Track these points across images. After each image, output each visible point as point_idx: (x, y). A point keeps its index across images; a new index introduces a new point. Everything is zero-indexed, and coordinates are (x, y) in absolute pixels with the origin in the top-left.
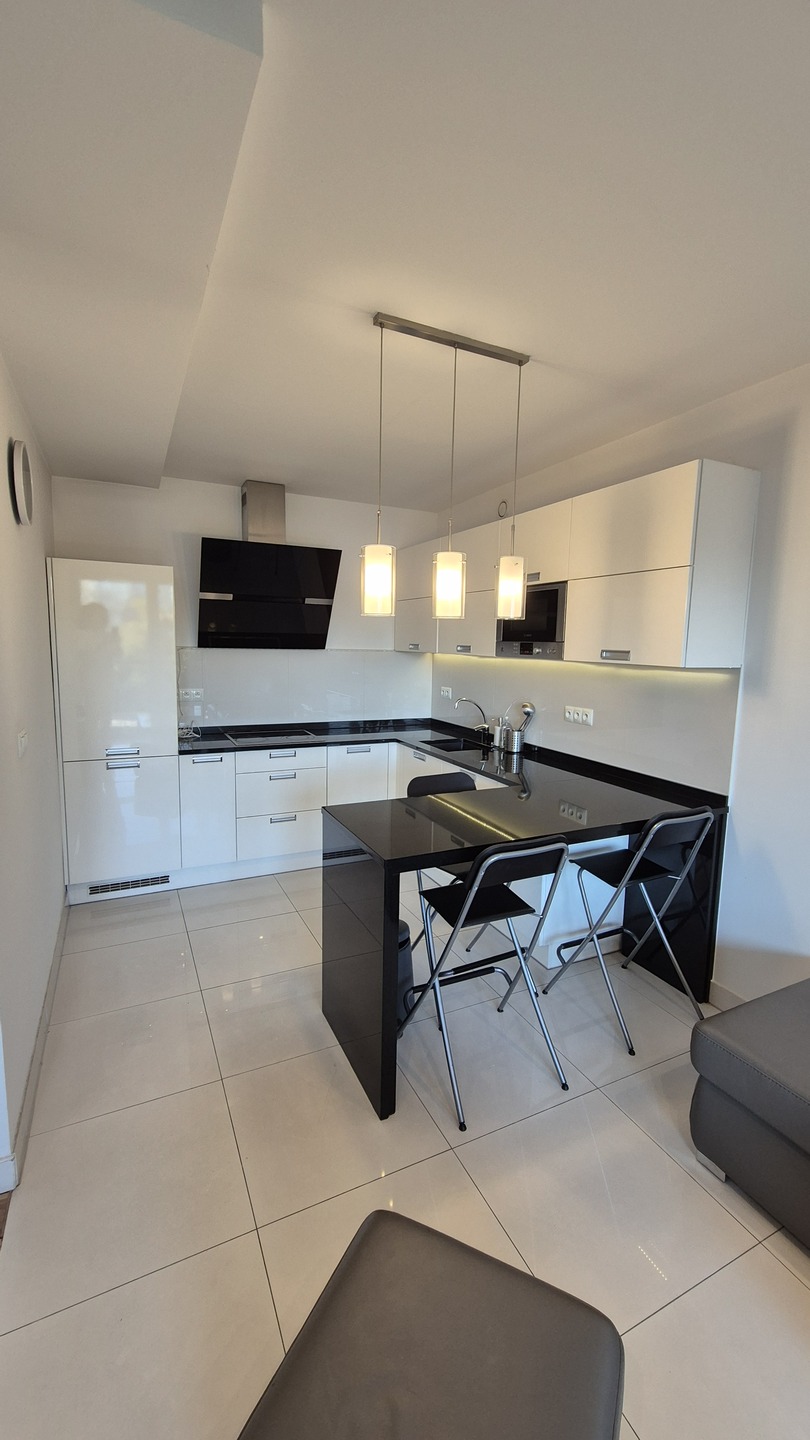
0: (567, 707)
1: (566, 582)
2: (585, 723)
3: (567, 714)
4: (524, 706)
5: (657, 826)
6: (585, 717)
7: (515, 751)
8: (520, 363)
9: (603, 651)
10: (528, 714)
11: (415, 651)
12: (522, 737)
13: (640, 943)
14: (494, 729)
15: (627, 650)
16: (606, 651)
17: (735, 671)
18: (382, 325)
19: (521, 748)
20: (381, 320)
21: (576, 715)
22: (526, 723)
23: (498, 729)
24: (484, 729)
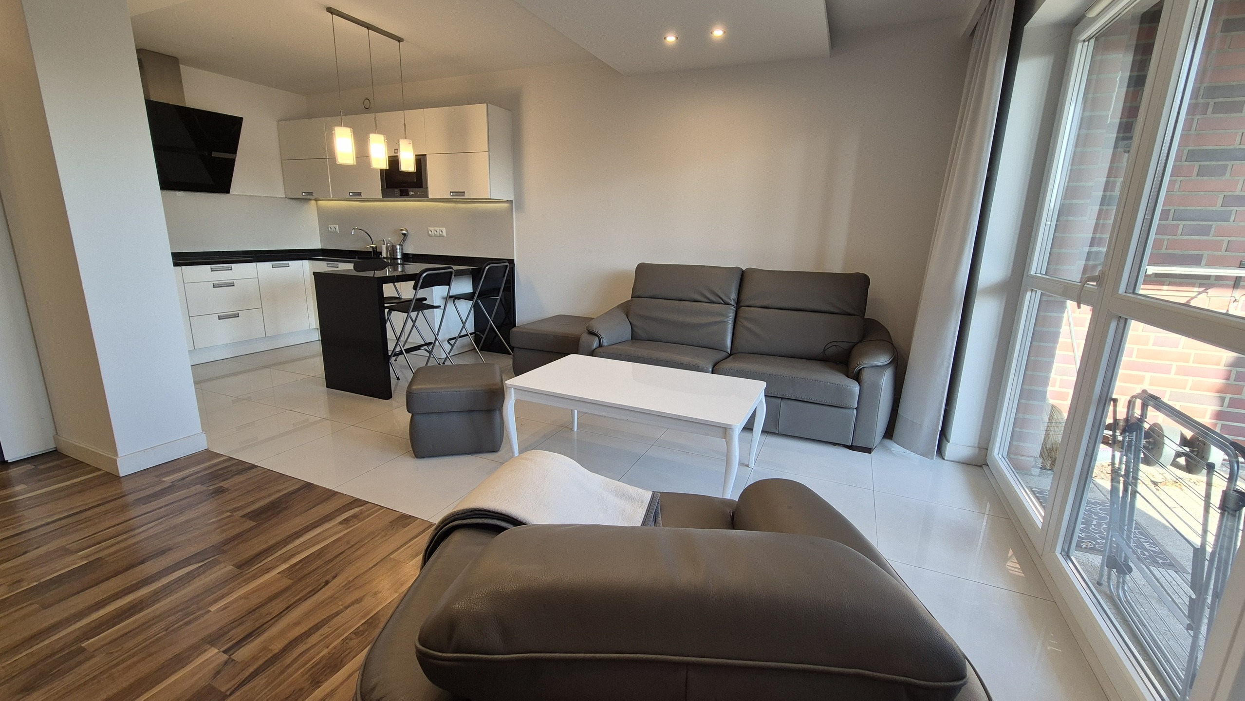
0: (429, 228)
1: (426, 155)
2: (441, 236)
3: (430, 233)
4: (401, 230)
5: (487, 268)
6: (441, 233)
7: (399, 257)
8: (399, 42)
9: (451, 192)
10: (404, 234)
11: (307, 197)
12: (402, 249)
13: (484, 337)
14: (381, 248)
15: (463, 191)
16: (452, 192)
17: (510, 202)
18: (332, 13)
19: (402, 256)
20: (330, 10)
21: (435, 233)
22: (404, 240)
23: (384, 247)
24: (373, 247)
